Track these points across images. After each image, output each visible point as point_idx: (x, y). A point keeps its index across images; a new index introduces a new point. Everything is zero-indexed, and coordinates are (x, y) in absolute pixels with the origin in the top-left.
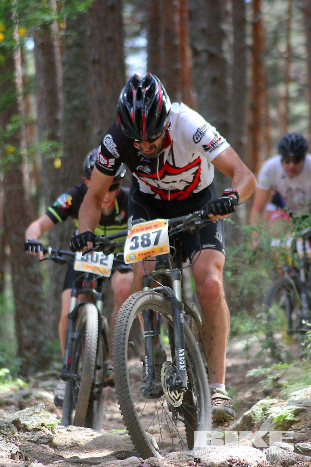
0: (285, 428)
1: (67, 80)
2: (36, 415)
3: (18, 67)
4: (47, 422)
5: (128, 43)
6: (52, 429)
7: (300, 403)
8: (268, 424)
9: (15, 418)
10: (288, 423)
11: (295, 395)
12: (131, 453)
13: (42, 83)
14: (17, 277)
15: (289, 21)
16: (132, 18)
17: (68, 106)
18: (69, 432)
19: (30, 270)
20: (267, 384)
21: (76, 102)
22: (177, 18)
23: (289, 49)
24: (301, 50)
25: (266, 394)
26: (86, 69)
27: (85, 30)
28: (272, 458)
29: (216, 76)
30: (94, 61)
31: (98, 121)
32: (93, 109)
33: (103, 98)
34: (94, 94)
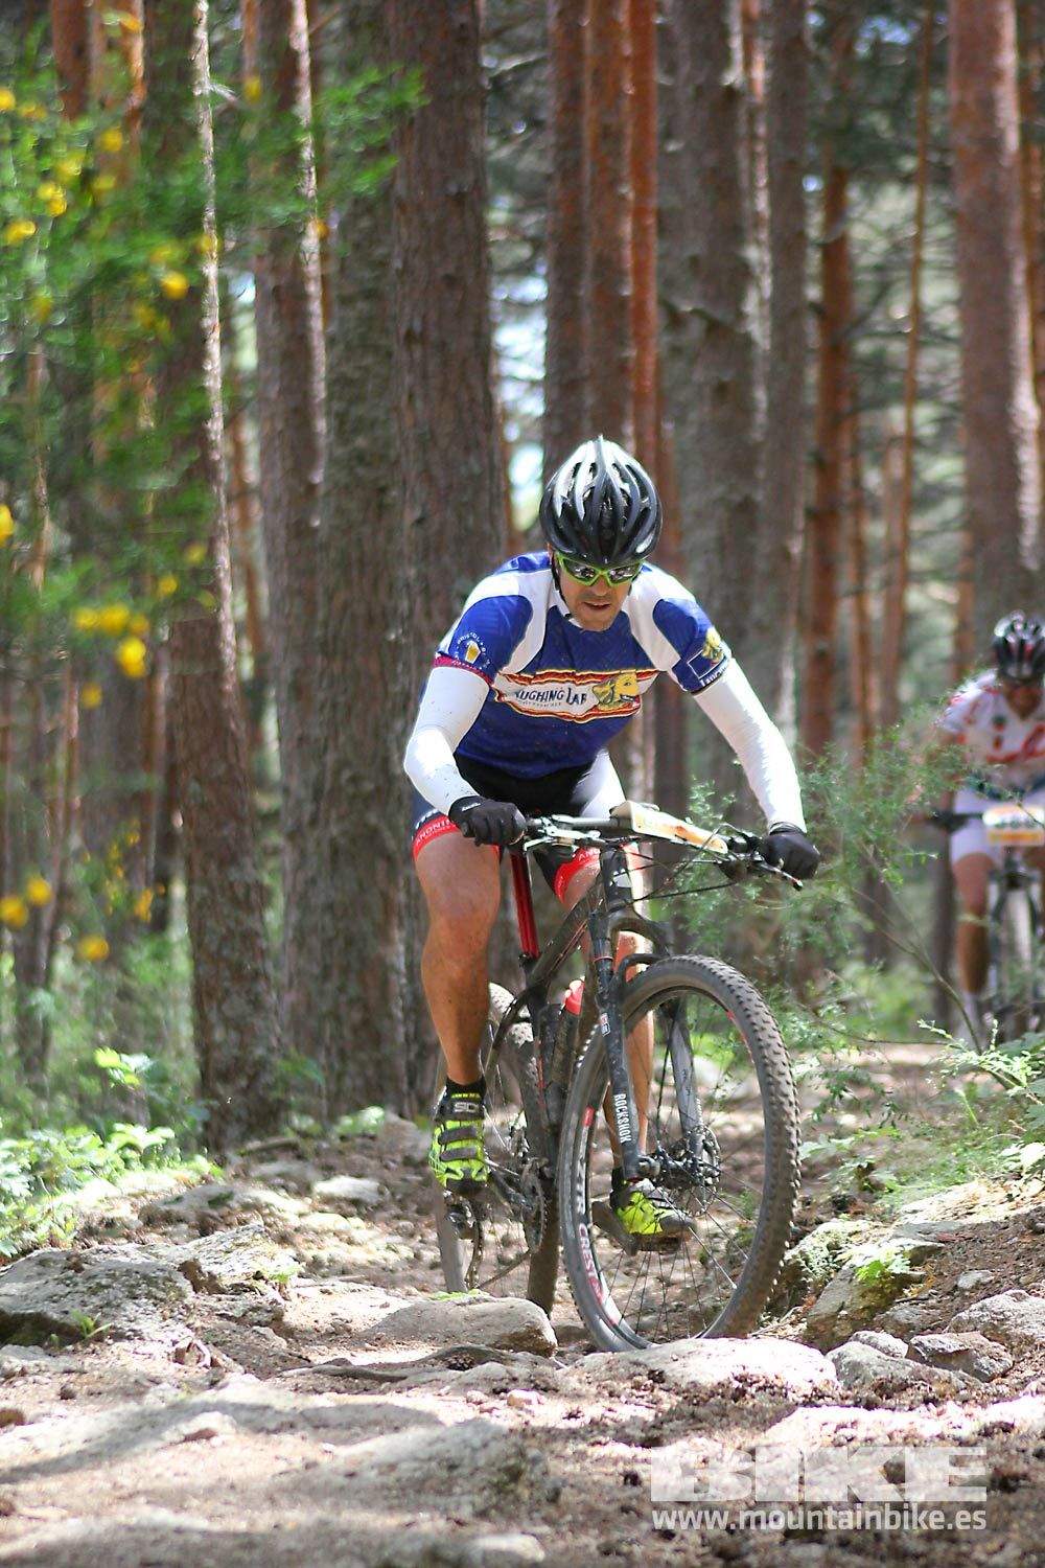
0: (886, 1295)
1: (337, 382)
2: (241, 1249)
3: (214, 347)
4: (268, 1269)
5: (500, 292)
6: (281, 1288)
7: (926, 1231)
8: (842, 1283)
9: (188, 1257)
10: (893, 1282)
11: (915, 1212)
12: (486, 1353)
13: (273, 392)
14: (201, 891)
15: (918, 241)
16: (512, 228)
17: (339, 451)
18: (326, 1296)
19: (234, 874)
20: (843, 1182)
21: (361, 442)
22: (627, 228)
23: (917, 311)
24: (946, 318)
25: (840, 1206)
26: (389, 355)
27: (389, 255)
28: (851, 1373)
29: (726, 379)
30: (410, 337)
31: (417, 489)
32: (403, 459)
33: (432, 432)
34: (408, 421)
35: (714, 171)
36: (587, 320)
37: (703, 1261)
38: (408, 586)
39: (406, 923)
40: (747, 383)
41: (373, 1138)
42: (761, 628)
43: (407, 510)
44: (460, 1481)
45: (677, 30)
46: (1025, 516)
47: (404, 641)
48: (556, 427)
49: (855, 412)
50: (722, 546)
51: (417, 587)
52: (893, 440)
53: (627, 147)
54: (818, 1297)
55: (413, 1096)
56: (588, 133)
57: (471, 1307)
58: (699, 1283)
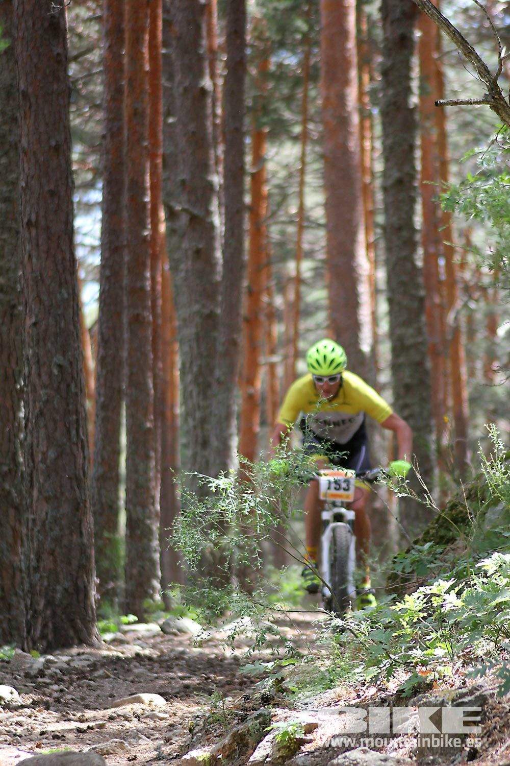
0: (291, 750)
5: (76, 198)
8: (267, 743)
10: (295, 743)
11: (306, 704)
16: (82, 161)
20: (266, 687)
26: (18, 233)
27: (18, 178)
29: (201, 246)
30: (29, 223)
31: (33, 306)
32: (25, 291)
33: (41, 275)
34: (29, 269)
35: (194, 133)
36: (125, 214)
37: (191, 731)
38: (28, 359)
39: (26, 544)
40: (211, 249)
41: (8, 662)
42: (219, 382)
43: (28, 318)
45: (174, 56)
46: (361, 322)
47: (25, 389)
48: (108, 273)
49: (269, 264)
50: (198, 338)
51: (32, 361)
52: (290, 279)
53: (147, 121)
54: (254, 751)
55: (29, 638)
56: (126, 113)
57: (65, 757)
58: (189, 742)
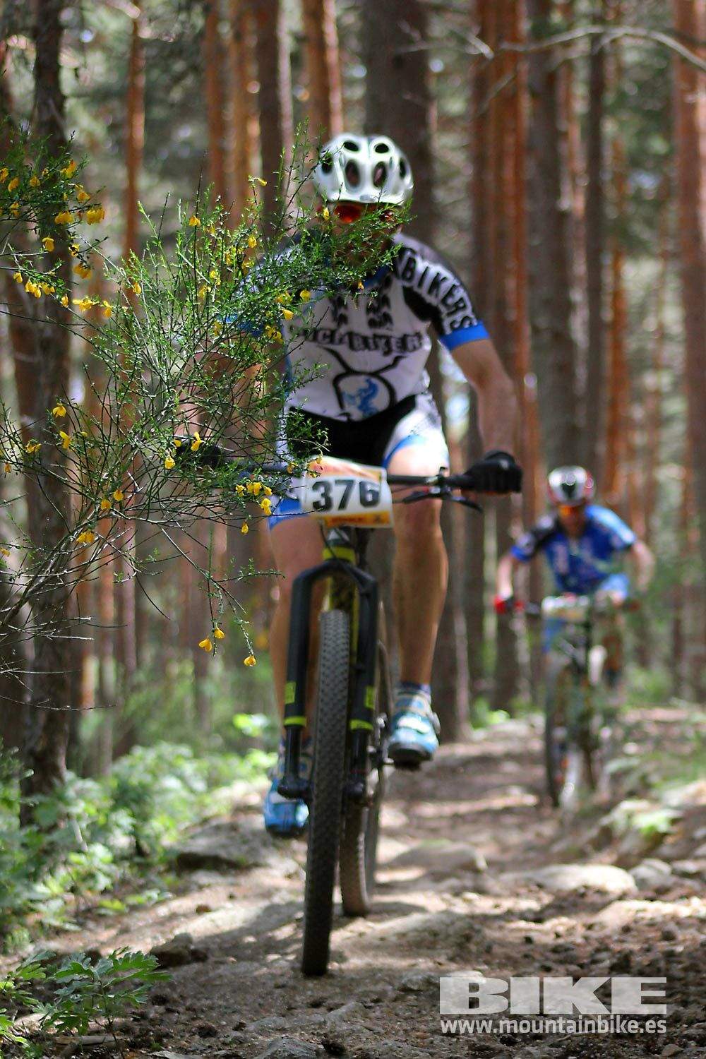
7: (677, 808)
10: (660, 835)
11: (671, 798)
12: (450, 874)
15: (660, 290)
23: (661, 327)
24: (676, 329)
25: (632, 795)
28: (641, 883)
29: (562, 360)
35: (554, 253)
40: (573, 365)
44: (441, 942)
45: (536, 181)
52: (650, 393)
56: (491, 237)
58: (558, 834)
